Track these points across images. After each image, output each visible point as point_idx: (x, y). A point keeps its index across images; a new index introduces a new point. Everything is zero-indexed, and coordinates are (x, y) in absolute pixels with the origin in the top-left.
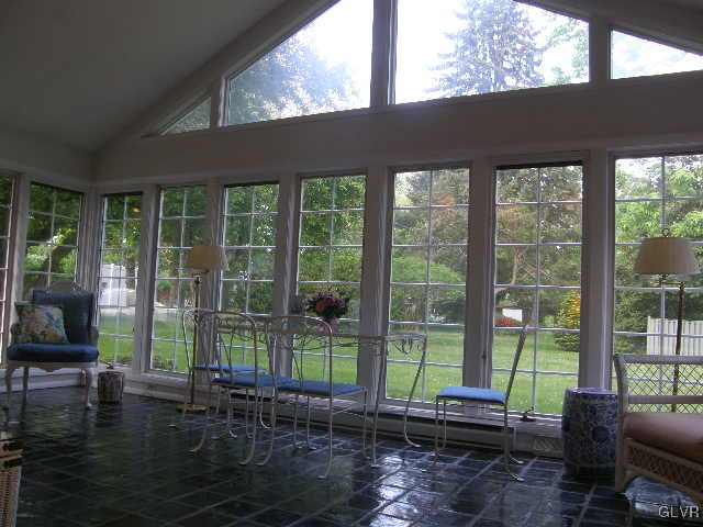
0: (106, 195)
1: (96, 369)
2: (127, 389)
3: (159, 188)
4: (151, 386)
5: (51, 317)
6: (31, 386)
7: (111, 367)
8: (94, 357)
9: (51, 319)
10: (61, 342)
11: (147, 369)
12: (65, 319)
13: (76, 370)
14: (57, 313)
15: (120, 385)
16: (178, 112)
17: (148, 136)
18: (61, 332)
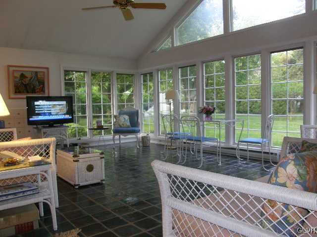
0: (142, 74)
1: (141, 135)
2: (151, 142)
3: (158, 70)
4: (160, 141)
5: (125, 119)
6: (121, 142)
7: (148, 135)
8: (138, 131)
9: (125, 120)
10: (128, 127)
11: (159, 135)
12: (130, 119)
13: (134, 136)
14: (127, 117)
15: (149, 140)
16: (161, 42)
17: (153, 52)
18: (128, 124)
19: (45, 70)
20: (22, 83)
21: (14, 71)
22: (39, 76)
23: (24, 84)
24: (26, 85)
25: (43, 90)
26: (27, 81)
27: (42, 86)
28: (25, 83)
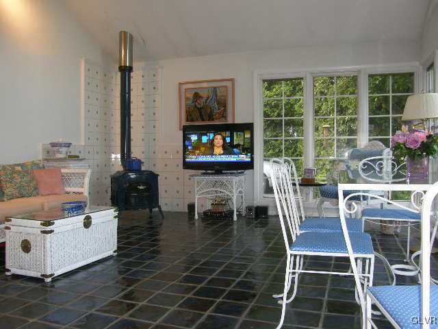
19: (229, 84)
20: (196, 106)
21: (186, 89)
22: (219, 94)
23: (198, 108)
24: (201, 108)
25: (224, 115)
26: (201, 102)
27: (222, 109)
28: (199, 106)
